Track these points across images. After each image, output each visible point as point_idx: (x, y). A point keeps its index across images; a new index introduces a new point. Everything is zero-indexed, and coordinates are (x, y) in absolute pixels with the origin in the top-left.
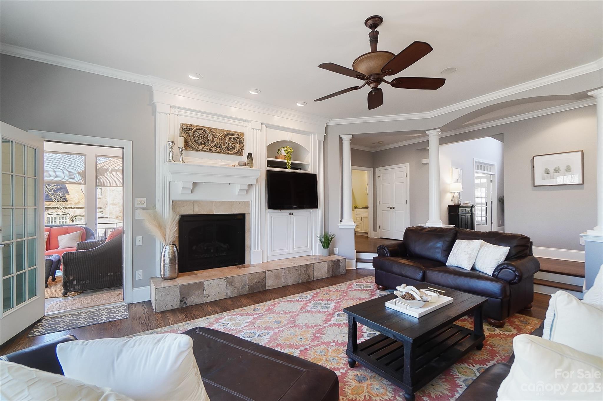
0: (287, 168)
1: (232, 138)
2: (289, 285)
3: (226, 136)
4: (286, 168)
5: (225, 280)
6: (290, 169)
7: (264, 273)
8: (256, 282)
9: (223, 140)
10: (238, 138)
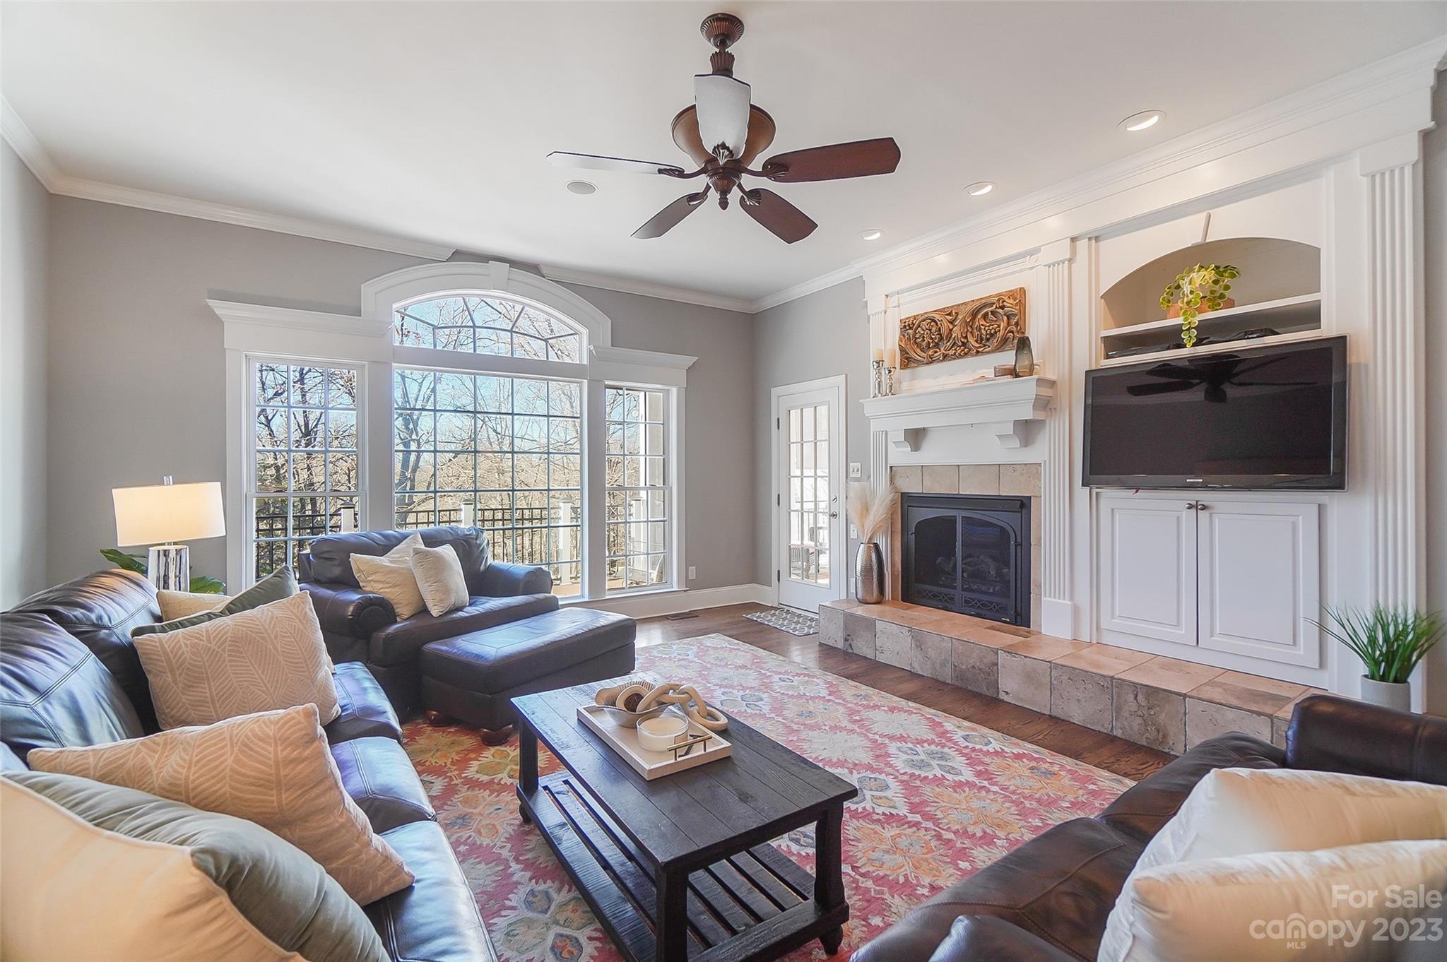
0: (1184, 346)
1: (990, 313)
2: (1071, 720)
3: (974, 314)
4: (1181, 345)
5: (909, 631)
6: (1194, 345)
7: (992, 651)
8: (973, 667)
9: (969, 324)
10: (1002, 308)
